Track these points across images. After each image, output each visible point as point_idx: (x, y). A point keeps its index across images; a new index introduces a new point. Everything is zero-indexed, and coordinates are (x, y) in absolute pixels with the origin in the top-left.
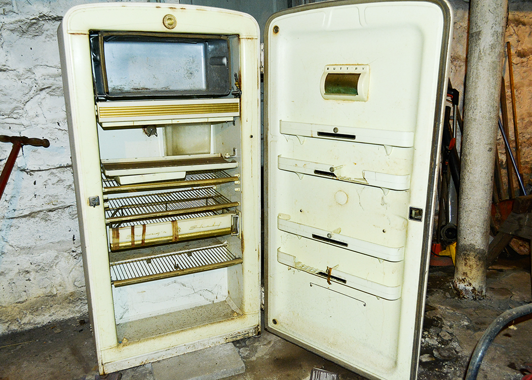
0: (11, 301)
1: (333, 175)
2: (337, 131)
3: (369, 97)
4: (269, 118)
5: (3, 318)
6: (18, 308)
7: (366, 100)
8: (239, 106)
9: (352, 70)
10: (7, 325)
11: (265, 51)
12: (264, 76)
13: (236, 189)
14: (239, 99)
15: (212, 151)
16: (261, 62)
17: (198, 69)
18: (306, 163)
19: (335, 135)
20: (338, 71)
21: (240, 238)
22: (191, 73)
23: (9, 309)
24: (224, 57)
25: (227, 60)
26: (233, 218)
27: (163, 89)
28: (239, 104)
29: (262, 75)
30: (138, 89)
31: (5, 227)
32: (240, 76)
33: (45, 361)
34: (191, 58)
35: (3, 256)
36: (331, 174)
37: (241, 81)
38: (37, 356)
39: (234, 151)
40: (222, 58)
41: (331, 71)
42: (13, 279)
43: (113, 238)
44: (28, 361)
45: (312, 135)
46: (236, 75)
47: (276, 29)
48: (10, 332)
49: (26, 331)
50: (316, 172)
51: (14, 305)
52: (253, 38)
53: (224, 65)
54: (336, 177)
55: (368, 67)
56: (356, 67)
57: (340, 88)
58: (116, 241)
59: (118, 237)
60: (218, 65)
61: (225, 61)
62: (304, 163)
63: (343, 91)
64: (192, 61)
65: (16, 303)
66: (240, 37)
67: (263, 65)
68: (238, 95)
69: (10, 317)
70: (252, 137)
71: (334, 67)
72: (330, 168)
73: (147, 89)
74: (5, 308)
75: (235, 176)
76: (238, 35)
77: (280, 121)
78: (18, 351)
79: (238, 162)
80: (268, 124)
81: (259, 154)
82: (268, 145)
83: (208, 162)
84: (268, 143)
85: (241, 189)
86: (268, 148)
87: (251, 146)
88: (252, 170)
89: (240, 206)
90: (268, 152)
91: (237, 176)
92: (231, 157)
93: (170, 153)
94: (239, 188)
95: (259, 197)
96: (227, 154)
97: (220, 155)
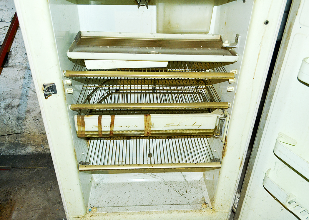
0: (36, 132)
5: (31, 142)
6: (42, 137)
10: (35, 147)
13: (229, 89)
15: (212, 31)
21: (224, 141)
23: (36, 137)
26: (218, 119)
31: (27, 76)
33: (46, 192)
35: (28, 98)
38: (43, 183)
39: (237, 38)
42: (36, 117)
43: (78, 126)
44: (35, 187)
48: (37, 153)
49: (47, 154)
51: (38, 135)
58: (81, 129)
59: (83, 125)
65: (40, 134)
69: (36, 143)
70: (267, 23)
74: (32, 136)
75: (231, 72)
78: (34, 173)
79: (239, 56)
80: (299, 5)
81: (272, 48)
82: (289, 38)
83: (201, 47)
84: (290, 36)
85: (235, 90)
86: (288, 43)
87: (263, 37)
88: (255, 69)
89: (231, 108)
90: (287, 48)
91: (234, 72)
92: (231, 47)
93: (160, 29)
94: (233, 87)
95: (257, 103)
96: (227, 42)
97: (220, 37)
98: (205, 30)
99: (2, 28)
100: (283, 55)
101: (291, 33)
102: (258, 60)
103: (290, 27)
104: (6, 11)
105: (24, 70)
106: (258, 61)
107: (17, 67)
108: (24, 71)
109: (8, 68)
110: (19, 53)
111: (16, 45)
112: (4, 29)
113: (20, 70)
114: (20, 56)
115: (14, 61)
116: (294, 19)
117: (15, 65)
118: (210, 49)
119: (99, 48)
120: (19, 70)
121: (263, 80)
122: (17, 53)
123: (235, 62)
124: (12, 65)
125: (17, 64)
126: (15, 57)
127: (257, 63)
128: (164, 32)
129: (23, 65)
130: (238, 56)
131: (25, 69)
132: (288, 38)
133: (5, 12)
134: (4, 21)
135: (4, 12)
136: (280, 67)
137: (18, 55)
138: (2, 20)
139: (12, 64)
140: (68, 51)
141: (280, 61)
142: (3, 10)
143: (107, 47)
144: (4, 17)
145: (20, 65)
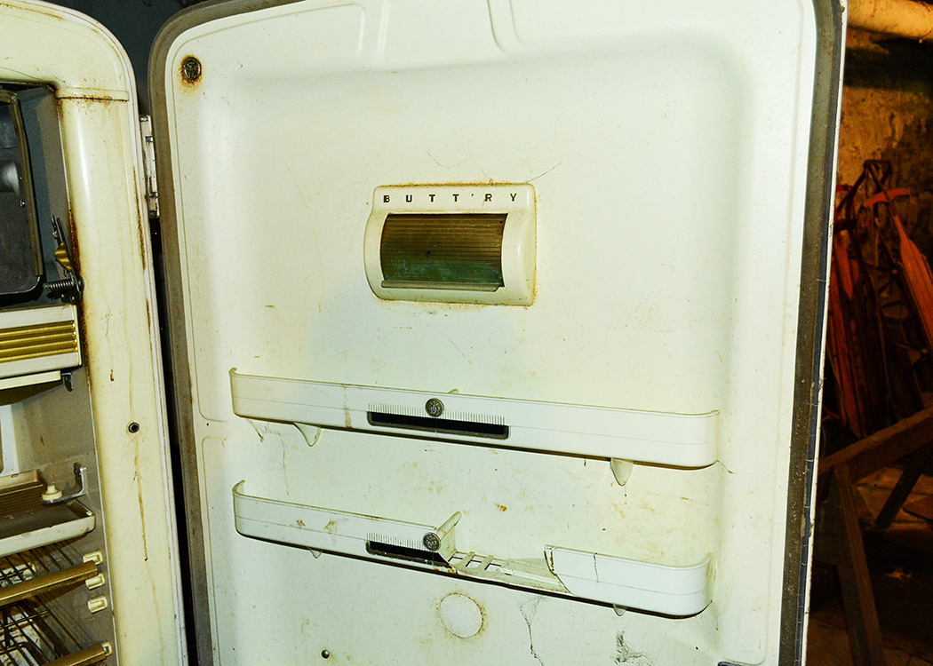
1: (438, 560)
2: (440, 412)
3: (539, 293)
4: (191, 361)
7: (529, 301)
8: (77, 332)
9: (471, 203)
11: (160, 142)
12: (163, 226)
13: (94, 605)
14: (75, 307)
16: (147, 180)
18: (335, 518)
19: (433, 423)
20: (421, 205)
24: (7, 162)
25: (20, 174)
28: (76, 325)
29: (155, 223)
32: (73, 227)
36: (428, 557)
37: (77, 246)
39: (77, 473)
41: (399, 206)
45: (348, 420)
46: (55, 225)
47: (192, 69)
50: (374, 547)
52: (111, 99)
53: (11, 189)
54: (448, 566)
55: (528, 191)
56: (489, 190)
57: (437, 263)
61: (11, 176)
62: (327, 517)
63: (448, 273)
66: (61, 94)
67: (155, 189)
68: (73, 295)
70: (135, 428)
71: (409, 191)
72: (425, 539)
75: (86, 559)
76: (51, 87)
77: (232, 371)
79: (94, 514)
80: (189, 380)
82: (195, 449)
84: (194, 444)
85: (109, 603)
87: (136, 459)
88: (144, 536)
89: (113, 655)
91: (94, 559)
92: (67, 498)
94: (104, 598)
95: (177, 617)
96: (51, 489)
97: (36, 474)
100: (196, 489)
103: (189, 426)
106: (142, 516)
118: (12, 518)
121: (172, 555)
123: (88, 532)
127: (143, 520)
130: (93, 517)
132: (191, 451)
136: (197, 514)
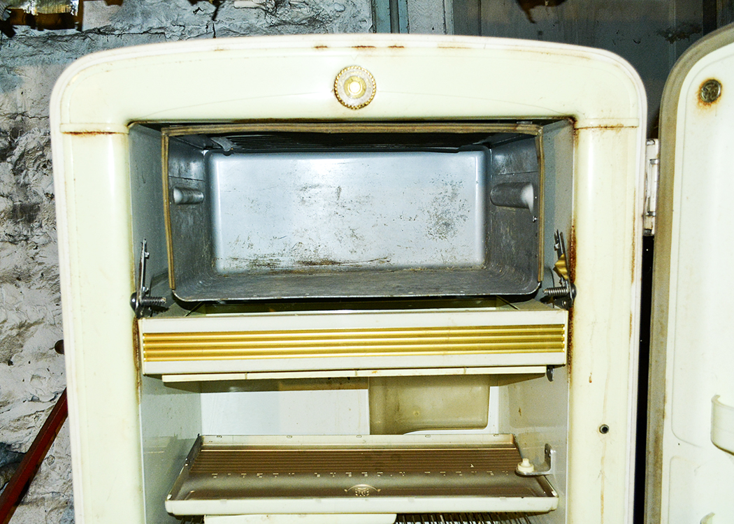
8: (565, 336)
11: (665, 164)
12: (657, 245)
14: (567, 313)
16: (646, 199)
17: (465, 213)
22: (447, 225)
24: (527, 184)
25: (535, 195)
27: (374, 264)
28: (565, 329)
29: (648, 242)
30: (311, 263)
32: (573, 241)
34: (449, 188)
37: (574, 258)
39: (547, 453)
40: (521, 186)
46: (558, 238)
47: (711, 91)
52: (623, 127)
53: (527, 207)
60: (511, 206)
61: (528, 195)
64: (449, 194)
66: (578, 125)
67: (653, 208)
68: (565, 300)
70: (605, 430)
73: (333, 263)
76: (571, 120)
79: (558, 497)
80: (664, 397)
81: (630, 484)
82: (661, 465)
83: (472, 466)
84: (661, 459)
86: (661, 475)
87: (603, 458)
90: (661, 487)
92: (538, 473)
93: (379, 422)
96: (526, 462)
97: (511, 438)
98: (478, 419)
99: (30, 416)
100: (658, 502)
101: (662, 455)
102: (602, 509)
103: (658, 440)
104: (47, 379)
105: (62, 510)
107: (46, 504)
108: (61, 513)
109: (24, 506)
110: (57, 470)
111: (54, 451)
112: (34, 416)
113: (52, 510)
114: (58, 477)
115: (42, 488)
116: (660, 425)
117: (43, 498)
118: (492, 474)
119: (240, 478)
120: (50, 509)
122: (54, 469)
123: (552, 510)
124: (36, 499)
125: (47, 496)
126: (45, 479)
127: (602, 517)
128: (388, 431)
129: (61, 498)
131: (64, 507)
133: (45, 383)
134: (38, 400)
135: (43, 381)
137: (54, 475)
138: (34, 398)
139: (35, 496)
140: (169, 497)
141: (653, 516)
142: (40, 377)
143: (258, 475)
144: (39, 392)
145: (53, 498)
